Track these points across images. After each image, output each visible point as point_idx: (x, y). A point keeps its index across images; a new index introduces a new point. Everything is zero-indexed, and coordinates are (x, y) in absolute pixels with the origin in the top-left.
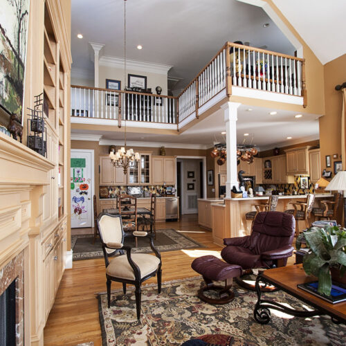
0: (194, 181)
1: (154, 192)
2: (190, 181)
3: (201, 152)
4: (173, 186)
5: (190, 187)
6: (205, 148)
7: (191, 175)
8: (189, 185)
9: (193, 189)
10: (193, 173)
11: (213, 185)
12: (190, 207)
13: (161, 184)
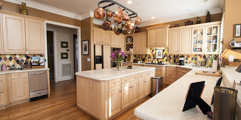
0: (68, 50)
1: (11, 63)
2: (64, 50)
3: (76, 22)
4: (41, 56)
5: (64, 56)
6: (80, 18)
7: (65, 45)
8: (62, 54)
9: (67, 58)
10: (67, 43)
11: (89, 55)
12: (64, 74)
13: (23, 52)
